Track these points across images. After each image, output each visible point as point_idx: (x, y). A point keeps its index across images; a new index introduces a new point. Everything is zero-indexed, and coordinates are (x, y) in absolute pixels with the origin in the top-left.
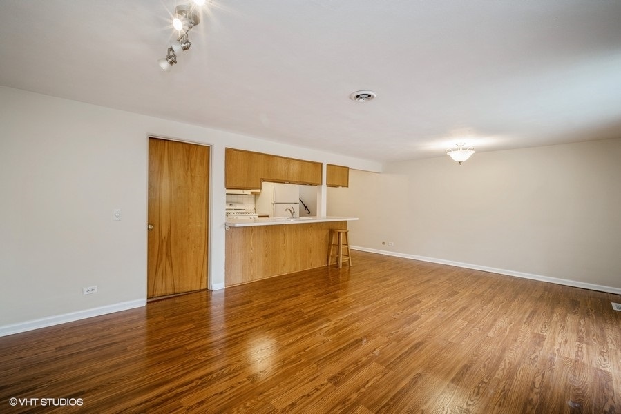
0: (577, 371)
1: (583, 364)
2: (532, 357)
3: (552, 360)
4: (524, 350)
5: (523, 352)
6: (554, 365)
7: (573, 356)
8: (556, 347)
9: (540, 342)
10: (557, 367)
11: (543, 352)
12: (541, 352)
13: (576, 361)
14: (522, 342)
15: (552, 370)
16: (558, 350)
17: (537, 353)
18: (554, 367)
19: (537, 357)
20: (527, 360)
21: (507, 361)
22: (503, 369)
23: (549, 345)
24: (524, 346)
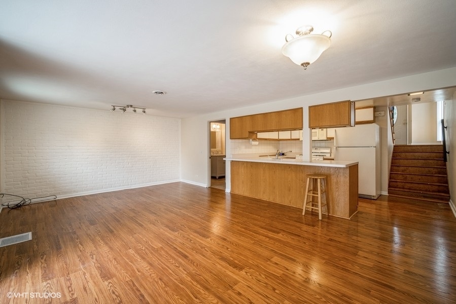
0: (65, 266)
1: (63, 275)
2: (94, 256)
3: (83, 264)
4: (103, 257)
5: (102, 255)
6: (80, 260)
7: (72, 276)
8: (88, 275)
9: (101, 271)
10: (77, 260)
11: (92, 263)
12: (93, 264)
13: (69, 274)
14: (111, 261)
15: (79, 257)
16: (84, 274)
17: (94, 261)
18: (79, 259)
19: (93, 258)
20: (95, 253)
21: (102, 245)
22: (99, 241)
23: (93, 273)
24: (106, 259)
